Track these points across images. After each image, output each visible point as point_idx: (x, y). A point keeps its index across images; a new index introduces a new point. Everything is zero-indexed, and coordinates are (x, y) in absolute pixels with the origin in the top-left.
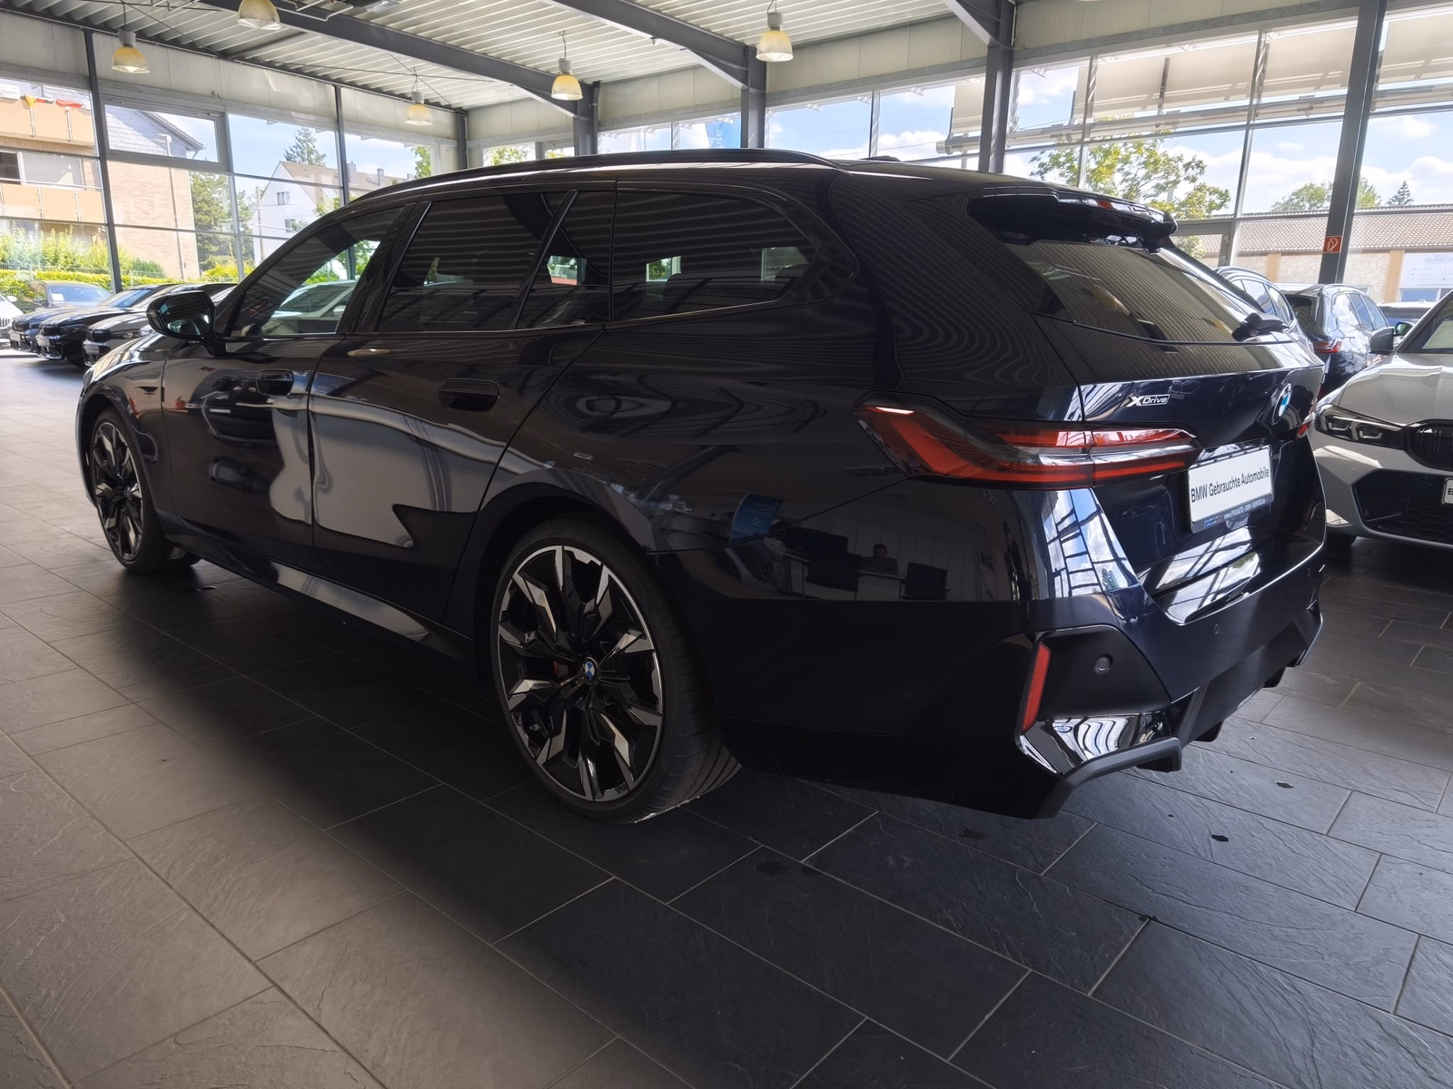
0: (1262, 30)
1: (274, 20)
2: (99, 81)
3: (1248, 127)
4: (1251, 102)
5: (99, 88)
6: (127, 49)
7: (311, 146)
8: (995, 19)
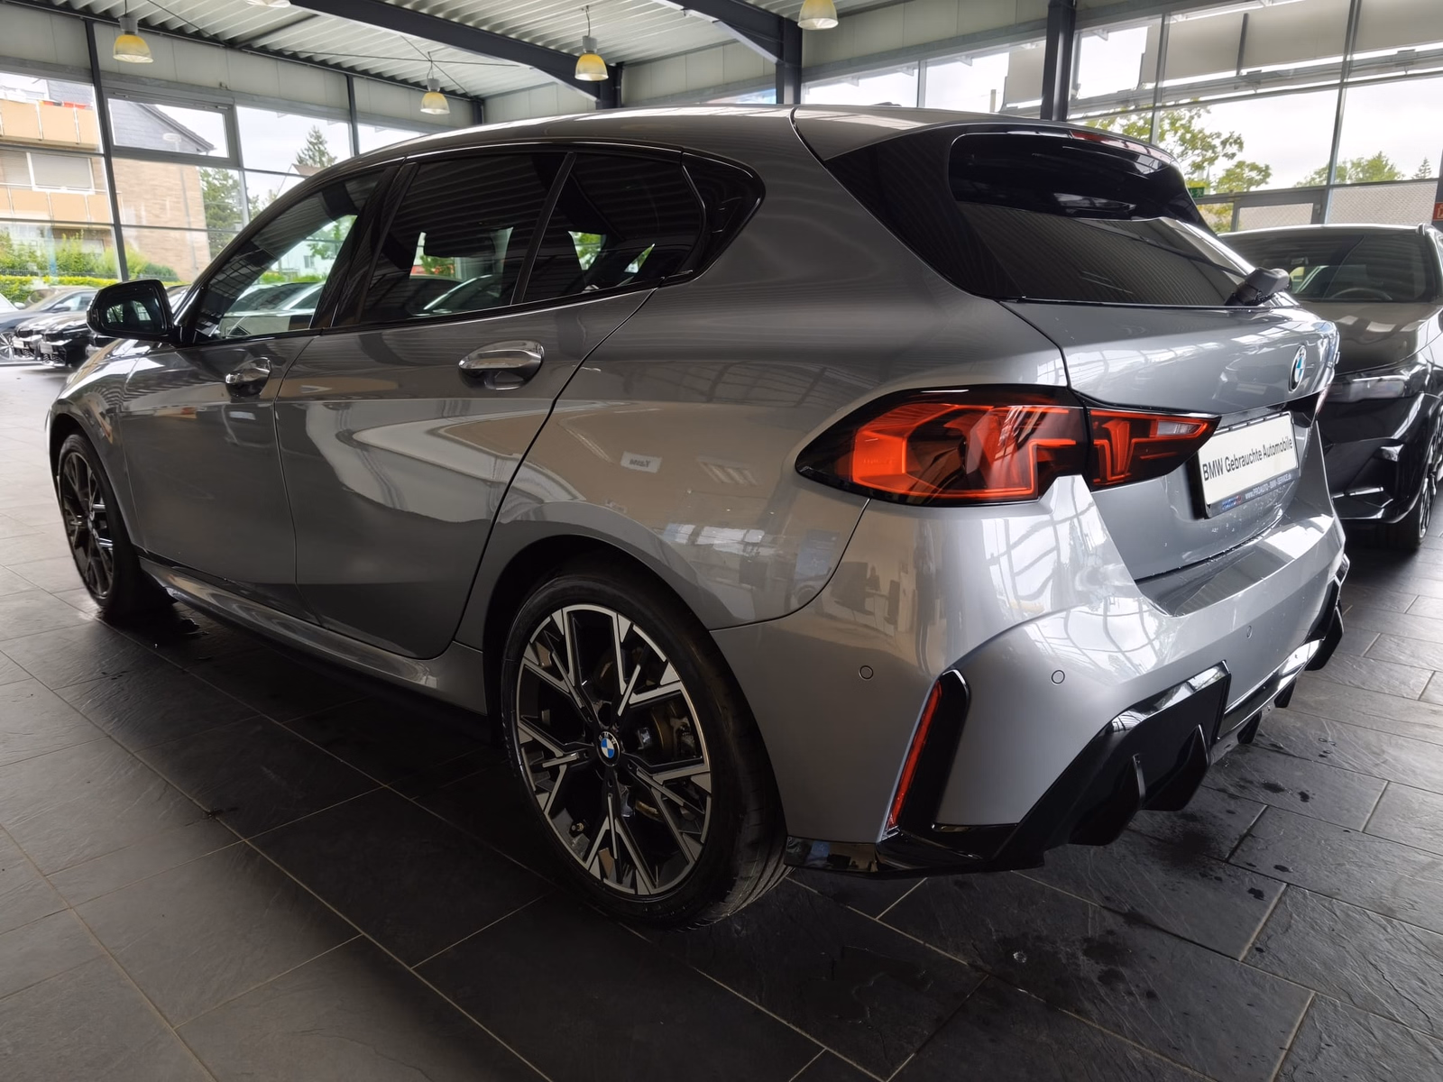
2: (101, 73)
3: (1342, 86)
4: (1345, 59)
5: (102, 80)
6: (128, 36)
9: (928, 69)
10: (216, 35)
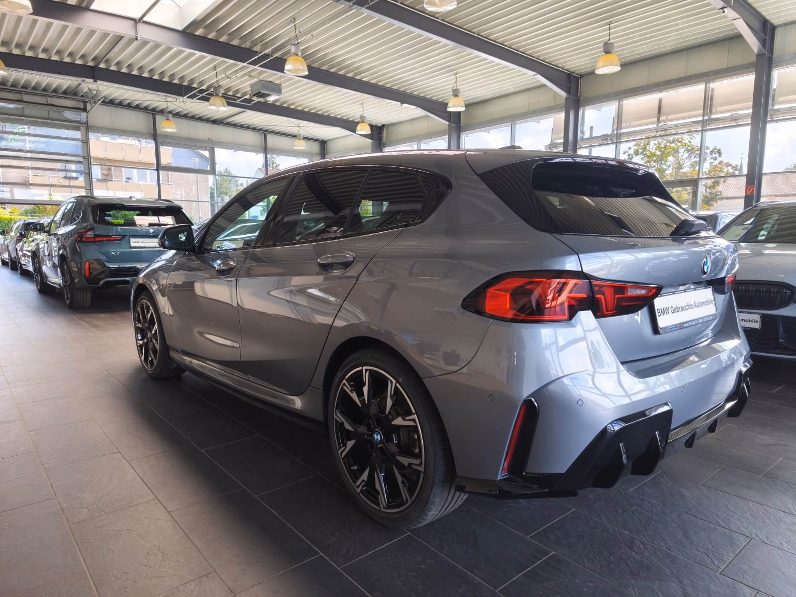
0: (707, 82)
1: (224, 106)
2: (158, 136)
3: (702, 131)
4: (703, 118)
5: (157, 139)
6: (168, 121)
7: (273, 160)
8: (568, 85)
9: (516, 126)
10: (207, 119)
